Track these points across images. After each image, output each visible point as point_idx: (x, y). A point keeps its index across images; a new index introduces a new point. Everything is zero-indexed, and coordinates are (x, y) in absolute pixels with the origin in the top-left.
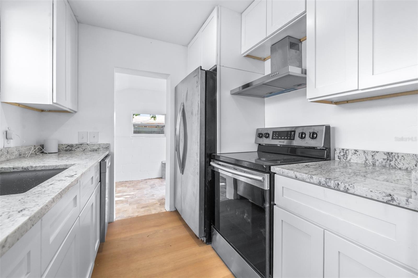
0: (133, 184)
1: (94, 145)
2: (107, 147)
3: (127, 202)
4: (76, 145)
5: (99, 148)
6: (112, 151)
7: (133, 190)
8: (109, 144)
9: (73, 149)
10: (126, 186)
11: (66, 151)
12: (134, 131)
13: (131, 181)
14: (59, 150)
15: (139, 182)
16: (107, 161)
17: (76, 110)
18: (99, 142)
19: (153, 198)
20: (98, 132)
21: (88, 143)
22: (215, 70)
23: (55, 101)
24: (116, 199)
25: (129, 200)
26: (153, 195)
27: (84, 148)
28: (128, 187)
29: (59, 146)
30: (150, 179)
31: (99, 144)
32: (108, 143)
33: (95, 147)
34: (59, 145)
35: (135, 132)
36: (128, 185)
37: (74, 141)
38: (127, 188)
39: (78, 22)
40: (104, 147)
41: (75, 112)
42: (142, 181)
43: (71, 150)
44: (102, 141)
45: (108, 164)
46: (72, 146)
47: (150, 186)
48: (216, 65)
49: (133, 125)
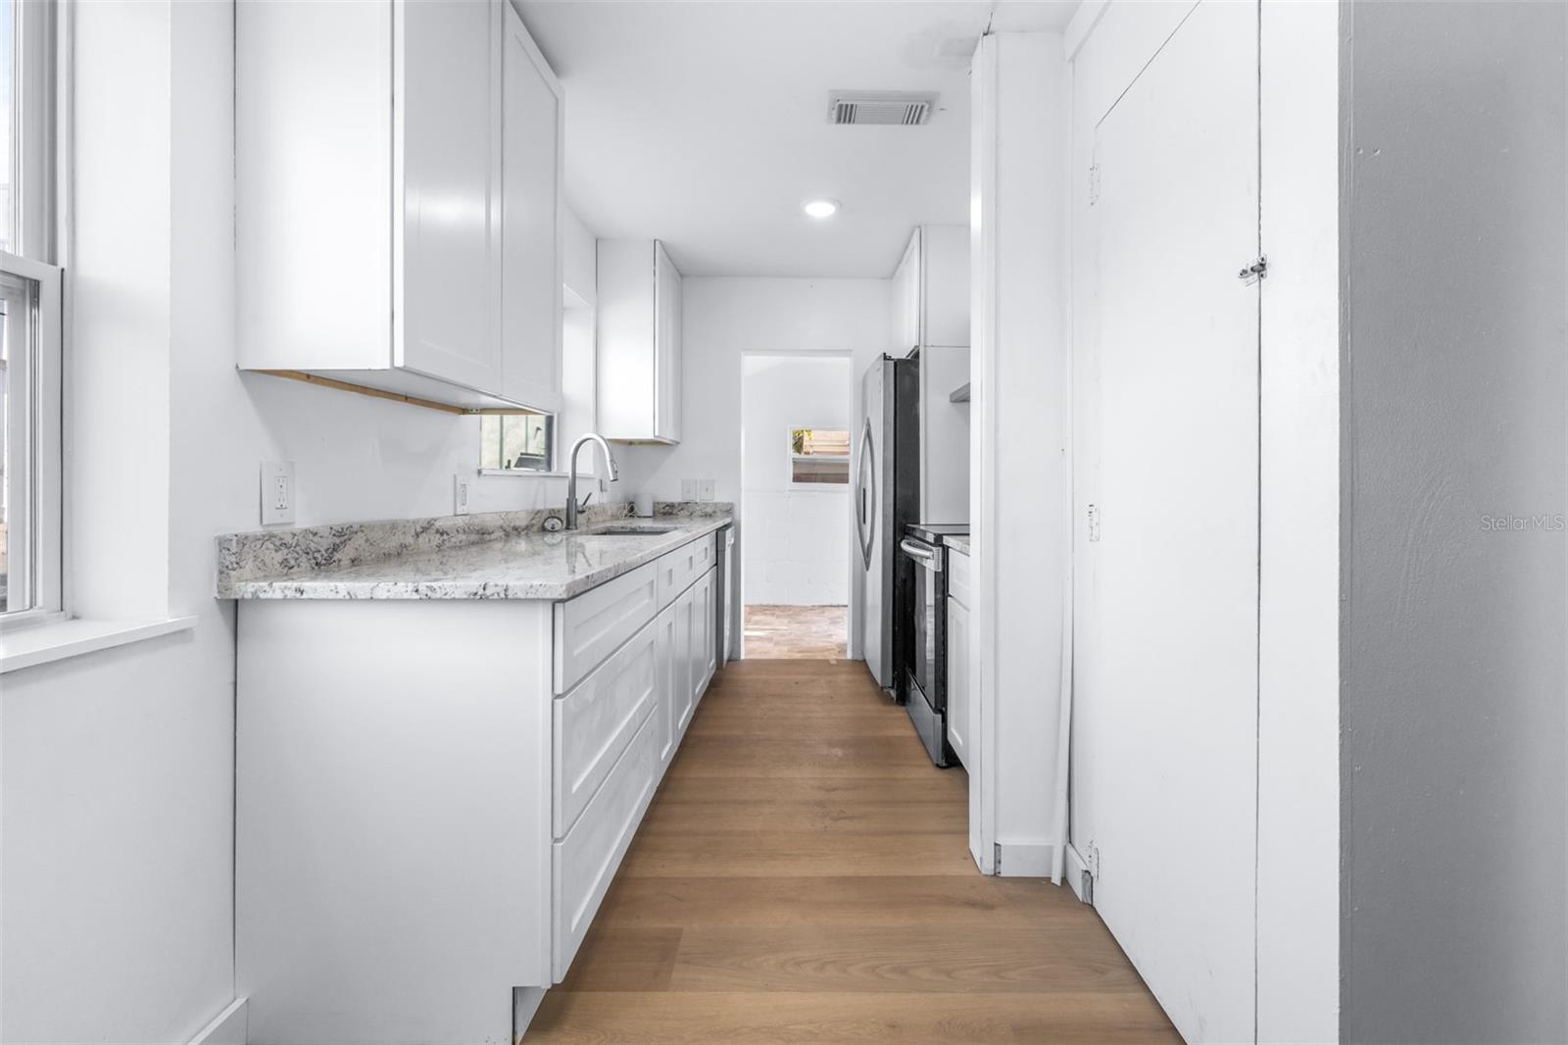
0: (791, 612)
1: (707, 504)
2: (729, 510)
3: (770, 640)
4: (680, 504)
5: (714, 512)
6: (736, 518)
7: (789, 622)
8: (732, 504)
9: (675, 511)
10: (773, 615)
11: (664, 514)
12: (794, 474)
13: (785, 606)
14: (654, 512)
15: (804, 609)
16: (729, 533)
17: (678, 440)
18: (716, 501)
19: (830, 640)
20: (714, 481)
21: (698, 501)
22: (917, 355)
23: (657, 434)
24: (744, 633)
25: (775, 638)
26: (830, 635)
27: (691, 510)
28: (778, 617)
29: (654, 506)
30: (835, 606)
31: (716, 504)
32: (730, 501)
33: (709, 510)
34: (654, 503)
35: (797, 478)
36: (778, 613)
37: (676, 498)
38: (774, 618)
39: (682, 276)
40: (724, 509)
41: (678, 443)
42: (813, 608)
43: (671, 514)
44: (721, 497)
45: (729, 539)
46: (672, 506)
47: (830, 619)
48: (916, 347)
49: (791, 460)
